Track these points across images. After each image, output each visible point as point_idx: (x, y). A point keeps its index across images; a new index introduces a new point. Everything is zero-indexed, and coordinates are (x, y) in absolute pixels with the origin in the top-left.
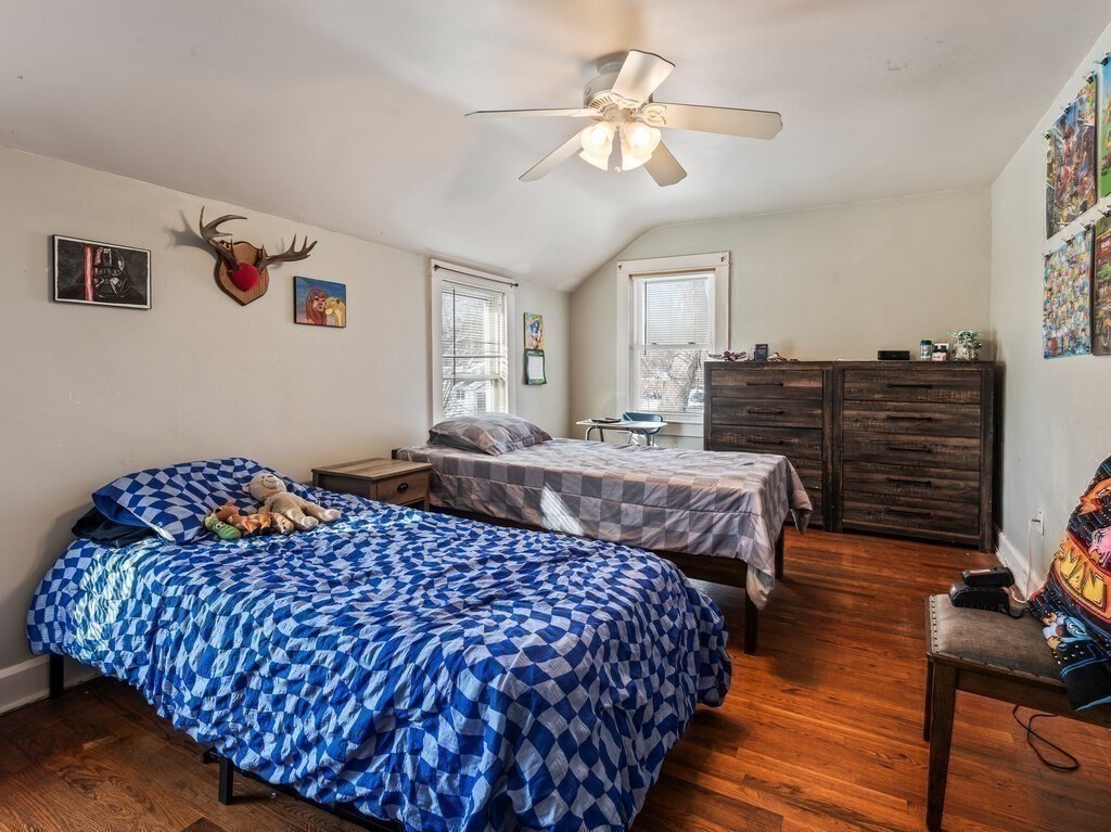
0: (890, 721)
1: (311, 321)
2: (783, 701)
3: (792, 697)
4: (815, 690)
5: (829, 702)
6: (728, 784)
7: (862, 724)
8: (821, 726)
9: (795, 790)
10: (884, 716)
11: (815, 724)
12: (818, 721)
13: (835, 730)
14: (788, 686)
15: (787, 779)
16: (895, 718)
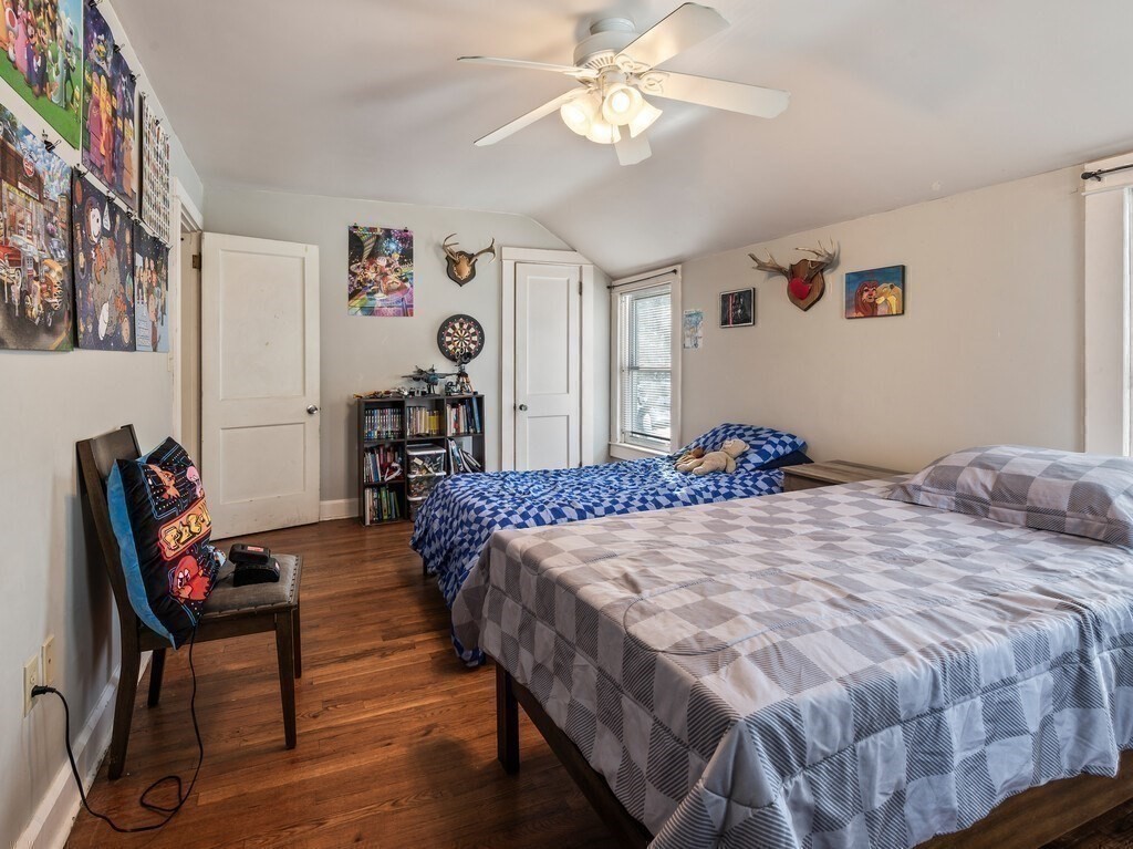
0: (328, 748)
1: (860, 314)
2: (429, 715)
3: (425, 724)
4: (410, 745)
5: (390, 738)
6: (421, 639)
7: (353, 729)
8: (387, 707)
9: (383, 655)
10: (335, 752)
11: (392, 706)
12: (390, 710)
13: (374, 710)
14: (435, 734)
15: (393, 658)
16: (323, 755)
